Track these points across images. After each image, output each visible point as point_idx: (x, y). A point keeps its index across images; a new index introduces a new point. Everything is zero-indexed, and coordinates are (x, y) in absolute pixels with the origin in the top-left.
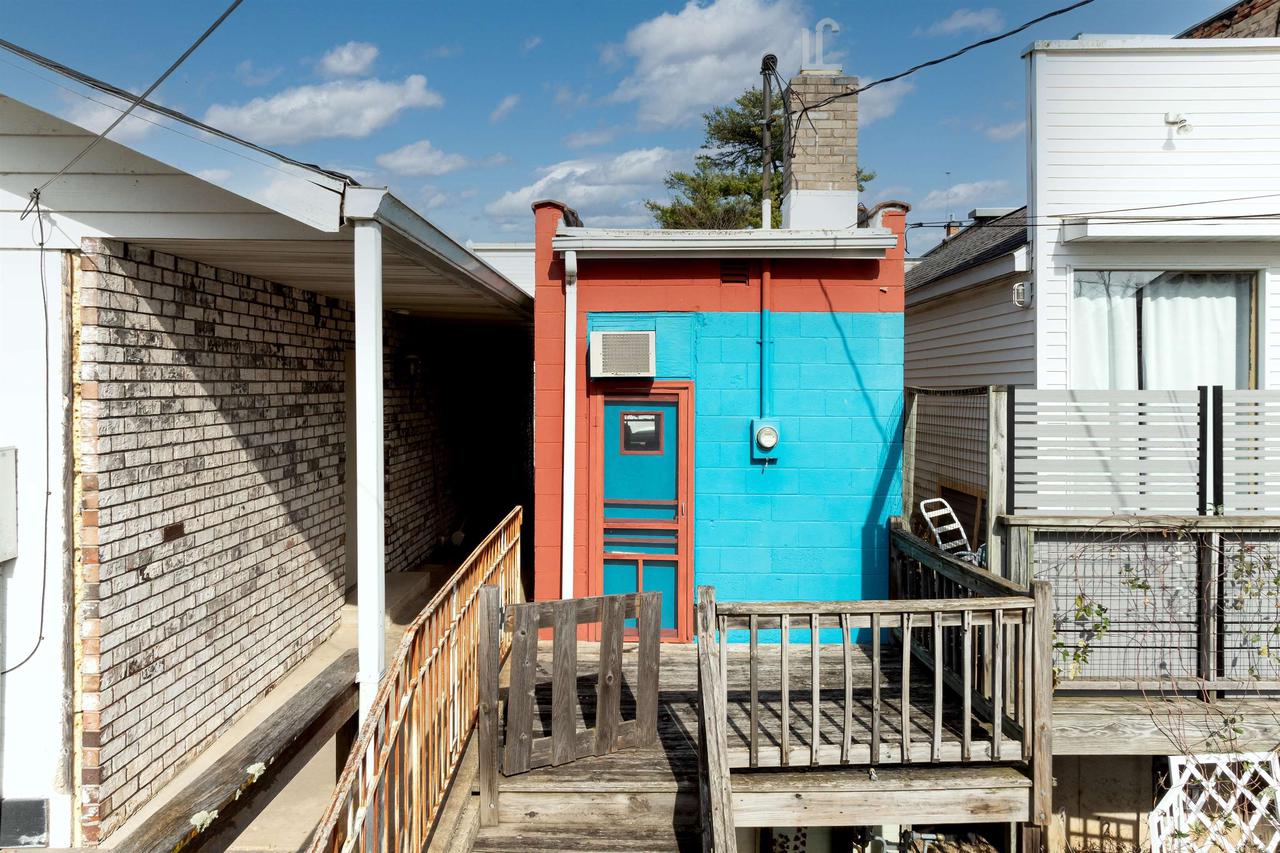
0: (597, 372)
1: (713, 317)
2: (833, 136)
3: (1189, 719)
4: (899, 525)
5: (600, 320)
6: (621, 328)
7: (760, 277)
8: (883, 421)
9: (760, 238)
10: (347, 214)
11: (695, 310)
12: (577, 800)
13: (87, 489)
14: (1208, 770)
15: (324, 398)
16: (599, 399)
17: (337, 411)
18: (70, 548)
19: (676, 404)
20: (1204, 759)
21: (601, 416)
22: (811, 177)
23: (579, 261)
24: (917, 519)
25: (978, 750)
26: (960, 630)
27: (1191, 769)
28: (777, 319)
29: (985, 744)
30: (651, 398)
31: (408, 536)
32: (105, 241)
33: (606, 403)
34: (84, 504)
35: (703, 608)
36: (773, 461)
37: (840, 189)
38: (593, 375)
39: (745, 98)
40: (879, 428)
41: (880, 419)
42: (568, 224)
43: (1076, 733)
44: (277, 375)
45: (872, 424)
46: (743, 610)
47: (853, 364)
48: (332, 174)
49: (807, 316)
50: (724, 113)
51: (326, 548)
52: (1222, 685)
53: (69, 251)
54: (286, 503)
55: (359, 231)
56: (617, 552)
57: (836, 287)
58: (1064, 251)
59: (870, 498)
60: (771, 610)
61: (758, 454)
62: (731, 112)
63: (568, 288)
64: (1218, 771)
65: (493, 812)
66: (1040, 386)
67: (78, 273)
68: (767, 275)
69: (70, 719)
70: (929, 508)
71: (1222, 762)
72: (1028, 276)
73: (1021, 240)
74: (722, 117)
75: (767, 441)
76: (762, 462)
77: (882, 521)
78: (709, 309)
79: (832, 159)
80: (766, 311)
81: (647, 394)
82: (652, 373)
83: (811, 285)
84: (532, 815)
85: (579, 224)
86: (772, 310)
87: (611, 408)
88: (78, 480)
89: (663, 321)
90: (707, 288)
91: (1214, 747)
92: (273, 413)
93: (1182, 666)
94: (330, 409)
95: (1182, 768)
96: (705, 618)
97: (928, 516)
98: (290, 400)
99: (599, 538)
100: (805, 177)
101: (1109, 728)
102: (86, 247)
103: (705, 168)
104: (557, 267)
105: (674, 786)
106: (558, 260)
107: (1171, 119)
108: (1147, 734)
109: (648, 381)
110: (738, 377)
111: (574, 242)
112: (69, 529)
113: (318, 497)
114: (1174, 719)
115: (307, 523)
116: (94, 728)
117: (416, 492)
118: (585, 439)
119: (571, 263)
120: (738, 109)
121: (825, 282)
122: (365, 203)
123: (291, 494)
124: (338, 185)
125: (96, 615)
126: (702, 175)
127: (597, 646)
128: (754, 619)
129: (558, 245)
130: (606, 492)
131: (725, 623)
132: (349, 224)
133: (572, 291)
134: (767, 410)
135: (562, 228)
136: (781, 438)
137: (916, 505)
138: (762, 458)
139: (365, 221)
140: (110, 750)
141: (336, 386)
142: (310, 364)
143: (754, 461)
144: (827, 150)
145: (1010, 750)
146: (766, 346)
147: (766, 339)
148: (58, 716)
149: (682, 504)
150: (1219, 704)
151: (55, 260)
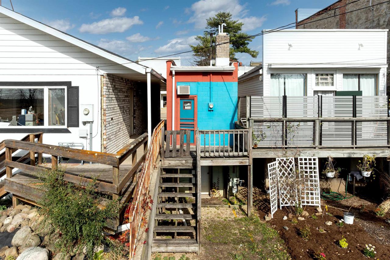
0: (179, 93)
1: (201, 83)
2: (224, 47)
3: (280, 152)
4: (236, 123)
5: (179, 84)
6: (183, 85)
7: (210, 75)
8: (234, 103)
9: (210, 68)
10: (146, 72)
11: (198, 81)
12: (177, 161)
13: (104, 111)
14: (282, 160)
15: (127, 98)
16: (179, 99)
17: (129, 101)
18: (101, 119)
19: (194, 100)
20: (282, 158)
21: (179, 102)
22: (220, 55)
23: (175, 72)
24: (240, 122)
25: (241, 154)
26: (238, 134)
27: (280, 160)
28: (213, 83)
29: (242, 153)
30: (189, 99)
31: (138, 128)
32: (107, 74)
33: (180, 100)
34: (104, 113)
35: (197, 130)
36: (212, 111)
37: (226, 58)
38: (178, 94)
39: (218, 15)
40: (233, 104)
41: (233, 103)
42: (173, 65)
43: (260, 154)
44: (122, 94)
45: (232, 104)
46: (203, 131)
47: (228, 92)
48: (144, 66)
49: (219, 83)
50: (212, 19)
51: (127, 127)
52: (286, 146)
53: (101, 75)
54: (123, 117)
55: (148, 74)
56: (182, 128)
57: (225, 77)
58: (268, 70)
59: (231, 118)
60: (207, 131)
61: (210, 109)
62: (214, 19)
63: (173, 77)
64: (284, 160)
65: (163, 163)
66: (264, 96)
67: (102, 78)
68: (211, 75)
69: (102, 145)
70: (242, 119)
71: (285, 159)
72: (262, 75)
73: (262, 68)
74: (211, 20)
75: (211, 107)
76: (210, 111)
77: (234, 122)
78: (200, 81)
79: (224, 52)
80: (211, 82)
81: (188, 98)
82: (189, 94)
83: (220, 77)
84: (170, 164)
85: (175, 65)
86: (212, 81)
87: (181, 100)
88: (103, 109)
89: (192, 84)
90: (200, 77)
91: (284, 156)
92: (121, 101)
93: (280, 144)
94: (127, 100)
95: (278, 160)
96: (197, 132)
97: (242, 121)
98: (123, 98)
99: (179, 126)
100: (219, 55)
101: (266, 153)
102: (104, 75)
103: (207, 35)
104: (171, 73)
105: (192, 159)
106: (171, 72)
107: (289, 44)
108: (272, 154)
109: (188, 95)
110: (206, 94)
111: (174, 69)
112: (101, 117)
113: (126, 117)
114: (277, 152)
115: (125, 121)
116: (105, 146)
117: (139, 119)
118: (176, 106)
119: (174, 73)
120: (216, 18)
121: (223, 76)
122: (149, 70)
123: (123, 116)
124: (145, 68)
125: (106, 129)
126: (205, 37)
127: (179, 146)
128: (205, 132)
129: (171, 69)
130: (180, 117)
131: (200, 133)
132: (146, 73)
133: (174, 78)
134: (211, 101)
135: (172, 66)
136: (214, 106)
137: (240, 120)
138: (210, 110)
139: (149, 73)
140: (107, 150)
141: (129, 96)
142: (125, 92)
143: (209, 111)
144: (223, 50)
145: (246, 154)
146: (211, 88)
147: (211, 87)
148: (100, 145)
149: (195, 119)
150: (285, 150)
151: (99, 77)
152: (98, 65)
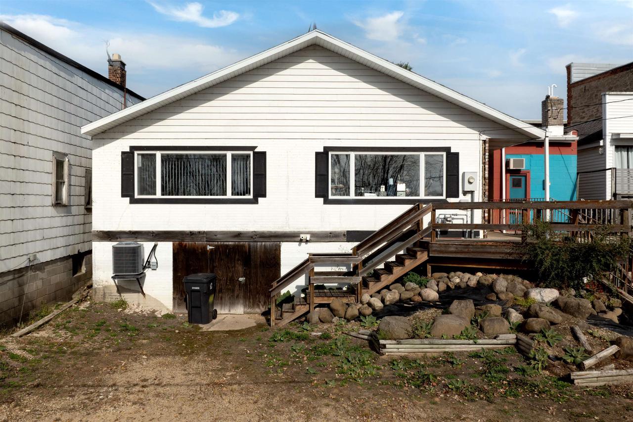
0: (512, 167)
1: (534, 155)
5: (511, 155)
11: (530, 154)
16: (510, 174)
19: (526, 176)
21: (510, 178)
22: (553, 123)
30: (521, 174)
32: (489, 139)
37: (560, 126)
41: (572, 180)
47: (566, 167)
49: (555, 155)
53: (483, 140)
57: (562, 149)
58: (612, 141)
67: (484, 144)
72: (604, 147)
73: (602, 138)
83: (556, 148)
89: (523, 156)
90: (533, 148)
102: (486, 140)
109: (520, 170)
110: (540, 170)
121: (560, 148)
143: (544, 189)
151: (481, 141)
152: (481, 130)
